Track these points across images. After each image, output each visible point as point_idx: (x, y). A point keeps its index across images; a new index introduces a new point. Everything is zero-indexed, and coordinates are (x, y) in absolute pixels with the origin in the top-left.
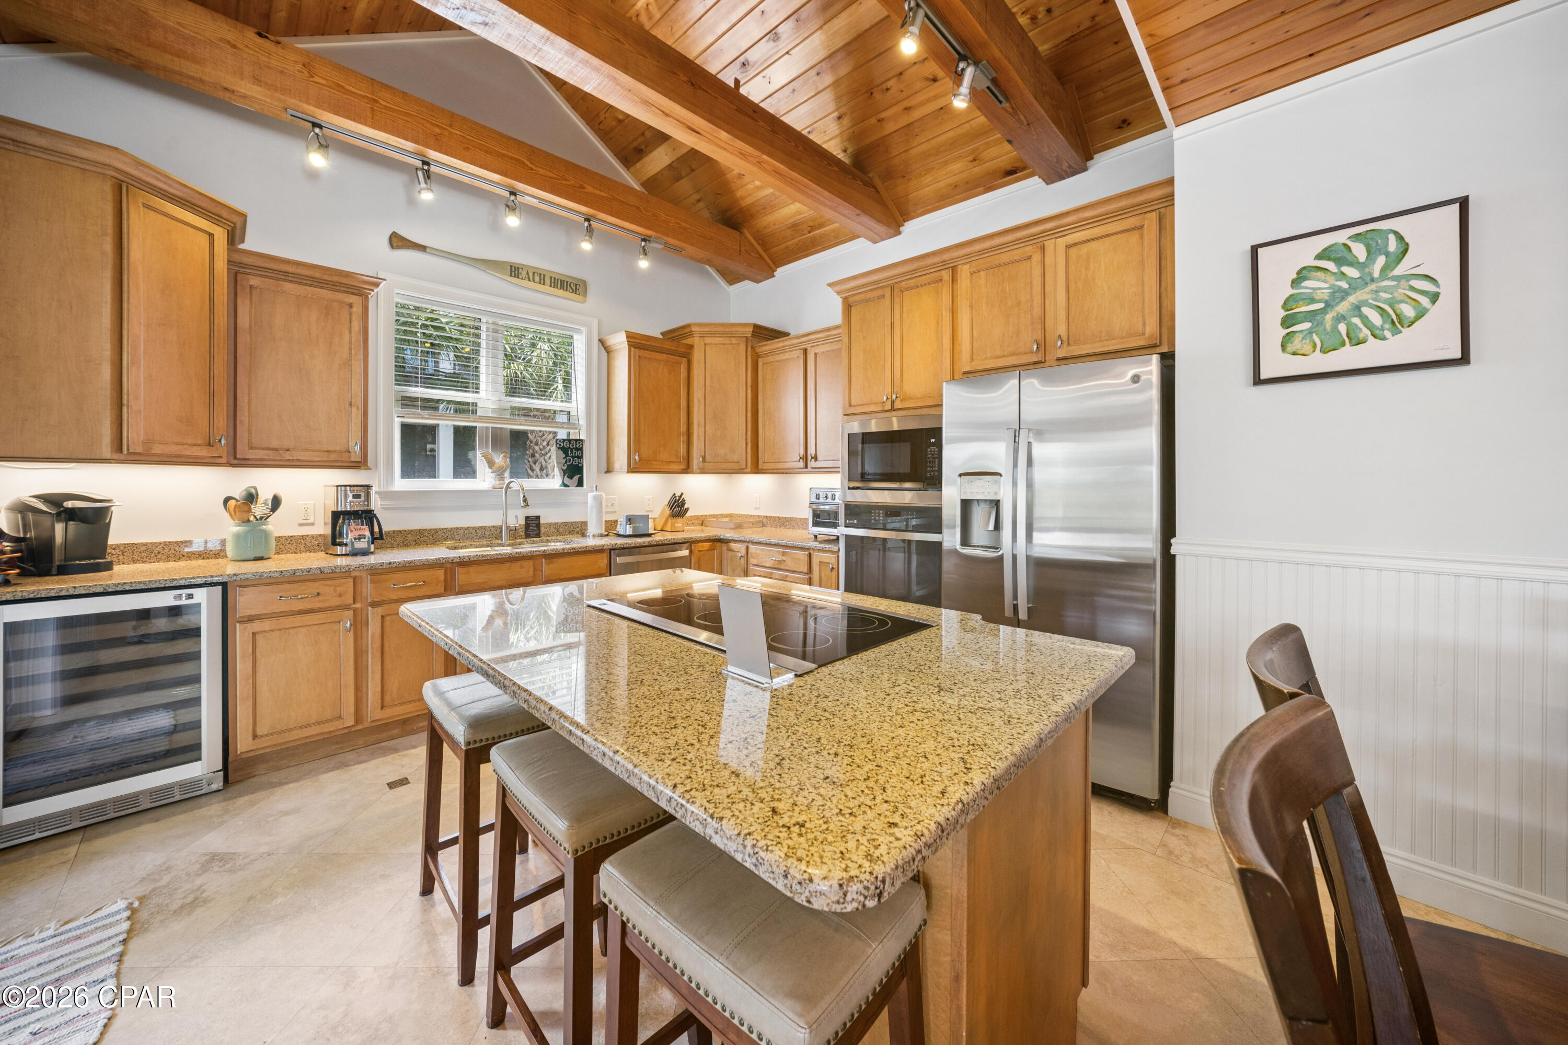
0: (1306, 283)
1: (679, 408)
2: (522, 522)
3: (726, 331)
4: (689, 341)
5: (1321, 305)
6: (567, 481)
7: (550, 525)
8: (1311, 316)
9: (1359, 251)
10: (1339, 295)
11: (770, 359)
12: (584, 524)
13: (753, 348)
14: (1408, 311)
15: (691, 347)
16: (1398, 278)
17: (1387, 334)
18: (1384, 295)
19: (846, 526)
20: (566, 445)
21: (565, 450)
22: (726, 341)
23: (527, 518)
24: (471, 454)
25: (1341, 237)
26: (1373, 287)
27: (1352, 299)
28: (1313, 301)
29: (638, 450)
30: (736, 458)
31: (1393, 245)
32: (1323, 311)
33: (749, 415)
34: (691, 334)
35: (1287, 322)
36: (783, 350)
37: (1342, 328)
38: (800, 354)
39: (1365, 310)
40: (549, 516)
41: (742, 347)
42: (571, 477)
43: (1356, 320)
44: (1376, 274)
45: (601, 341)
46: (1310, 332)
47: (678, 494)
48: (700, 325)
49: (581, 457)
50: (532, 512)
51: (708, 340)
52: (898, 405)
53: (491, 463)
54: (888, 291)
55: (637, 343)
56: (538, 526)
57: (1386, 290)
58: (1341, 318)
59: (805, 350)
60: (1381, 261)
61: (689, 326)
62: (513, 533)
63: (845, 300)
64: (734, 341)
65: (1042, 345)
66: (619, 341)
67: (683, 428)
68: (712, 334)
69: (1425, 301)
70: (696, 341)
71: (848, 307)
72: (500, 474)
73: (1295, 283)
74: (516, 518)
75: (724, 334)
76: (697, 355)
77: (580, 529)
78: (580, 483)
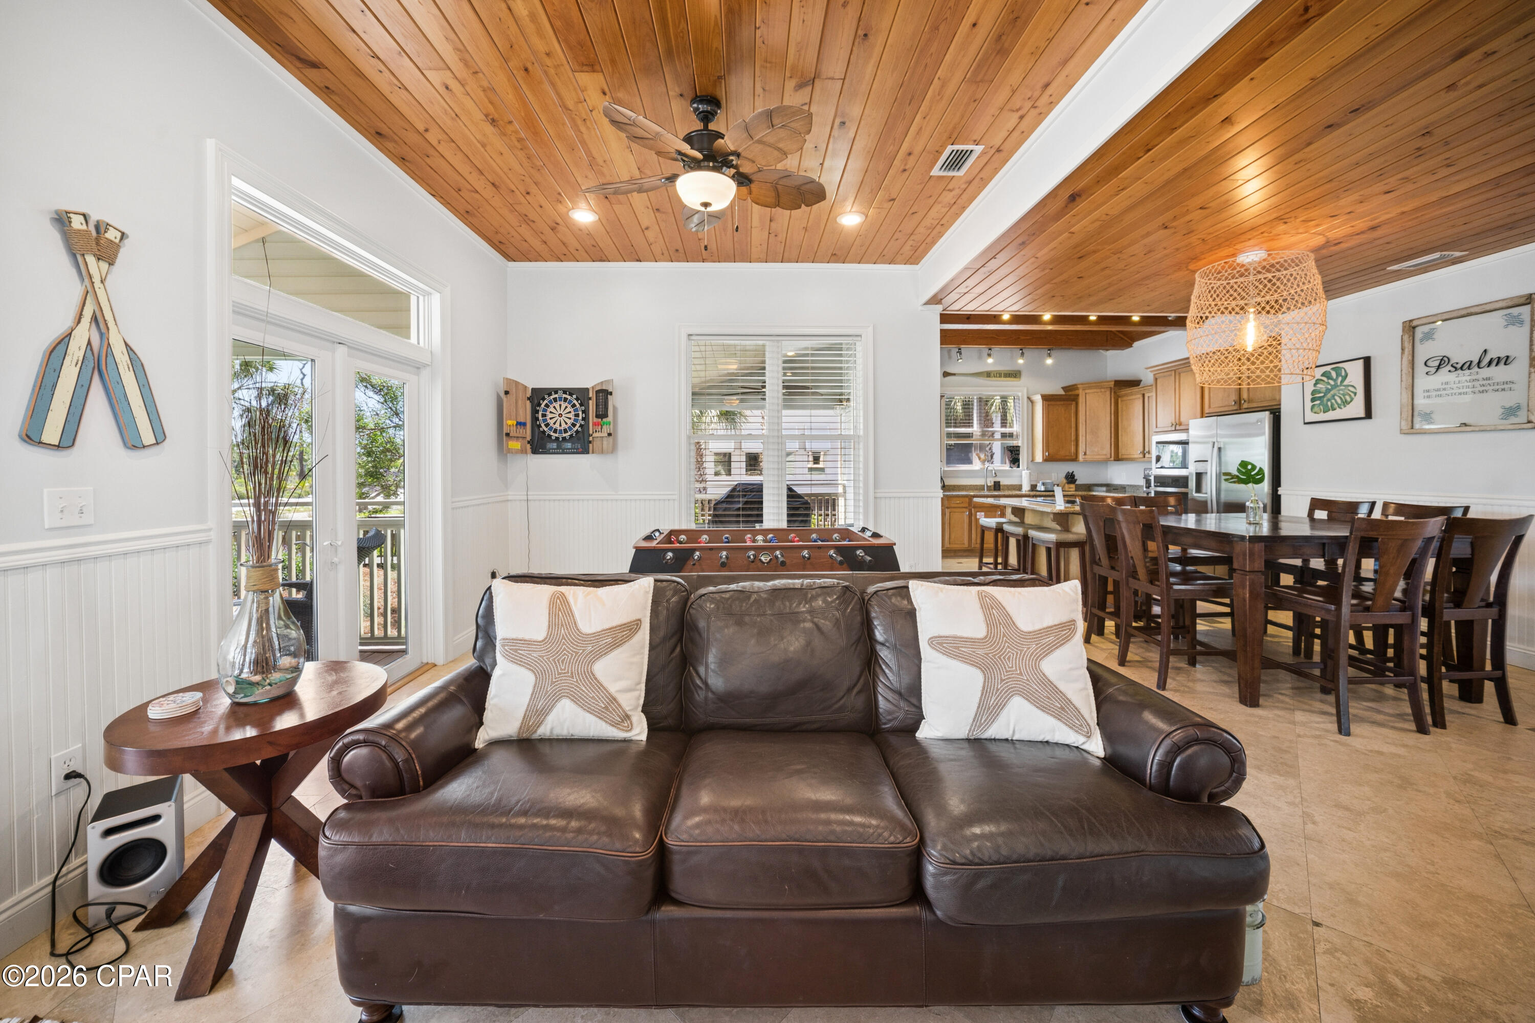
0: (1318, 385)
1: (1071, 427)
2: (993, 484)
3: (1097, 385)
4: (1076, 392)
5: (1322, 395)
6: (1012, 465)
7: (1005, 485)
8: (1320, 398)
9: (1334, 374)
10: (1328, 391)
11: (1125, 398)
12: (1021, 486)
13: (1115, 392)
14: (1348, 399)
15: (1078, 395)
16: (1344, 386)
17: (1342, 407)
18: (1341, 392)
19: (1155, 486)
20: (1012, 449)
21: (1011, 451)
22: (1098, 390)
23: (995, 482)
24: (970, 454)
25: (1328, 368)
26: (1338, 388)
27: (1332, 392)
28: (1320, 392)
29: (1048, 450)
30: (1104, 452)
31: (1343, 374)
32: (1323, 397)
33: (1113, 429)
34: (1077, 389)
35: (1313, 400)
36: (1132, 394)
37: (1329, 403)
38: (1141, 396)
39: (1336, 398)
40: (1004, 481)
41: (1108, 393)
42: (1014, 464)
43: (1333, 401)
44: (1339, 384)
45: (1029, 398)
46: (1320, 405)
47: (1071, 472)
48: (1082, 384)
49: (1019, 454)
50: (997, 479)
51: (1087, 391)
52: (1178, 428)
53: (980, 458)
54: (1173, 372)
55: (1046, 398)
56: (999, 485)
57: (1342, 390)
58: (1329, 400)
59: (1144, 395)
60: (1340, 379)
61: (1076, 385)
62: (989, 488)
63: (1154, 375)
64: (1103, 390)
65: (1239, 402)
66: (1038, 399)
67: (1073, 438)
68: (1090, 388)
69: (1352, 395)
70: (1081, 392)
71: (1156, 379)
72: (983, 462)
73: (1315, 385)
74: (990, 483)
75: (1096, 387)
76: (1081, 400)
77: (1019, 487)
78: (1018, 467)
